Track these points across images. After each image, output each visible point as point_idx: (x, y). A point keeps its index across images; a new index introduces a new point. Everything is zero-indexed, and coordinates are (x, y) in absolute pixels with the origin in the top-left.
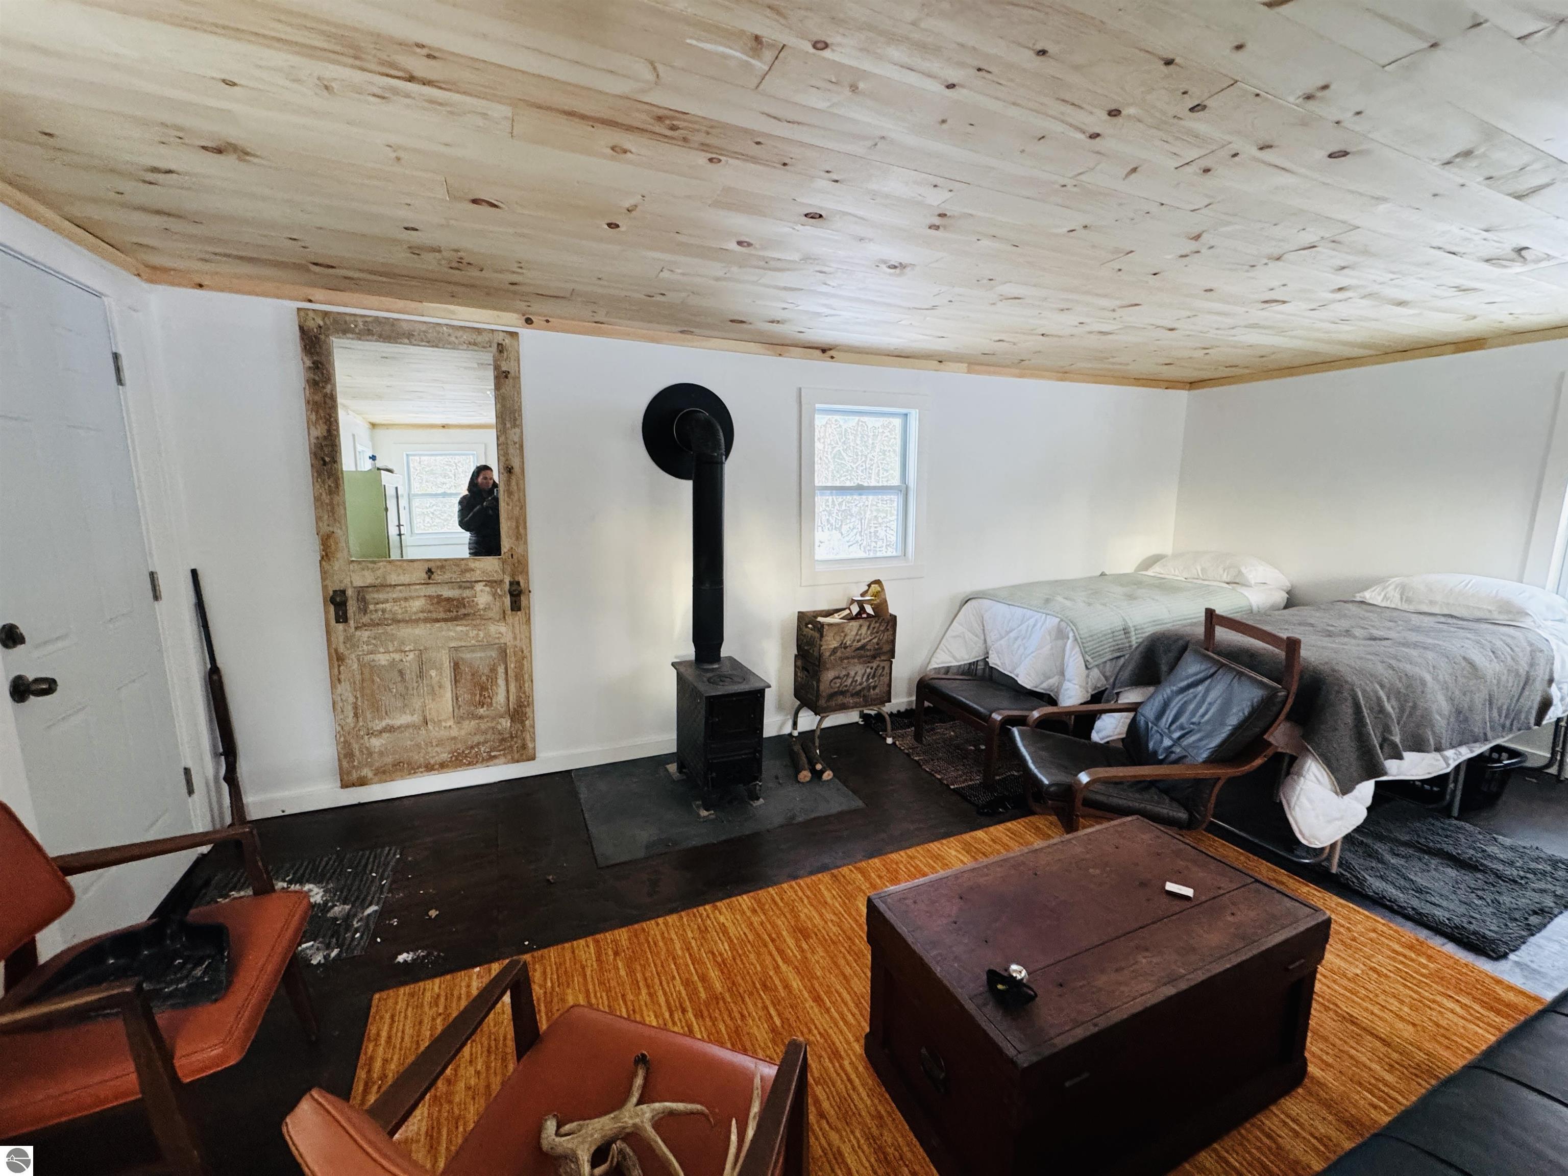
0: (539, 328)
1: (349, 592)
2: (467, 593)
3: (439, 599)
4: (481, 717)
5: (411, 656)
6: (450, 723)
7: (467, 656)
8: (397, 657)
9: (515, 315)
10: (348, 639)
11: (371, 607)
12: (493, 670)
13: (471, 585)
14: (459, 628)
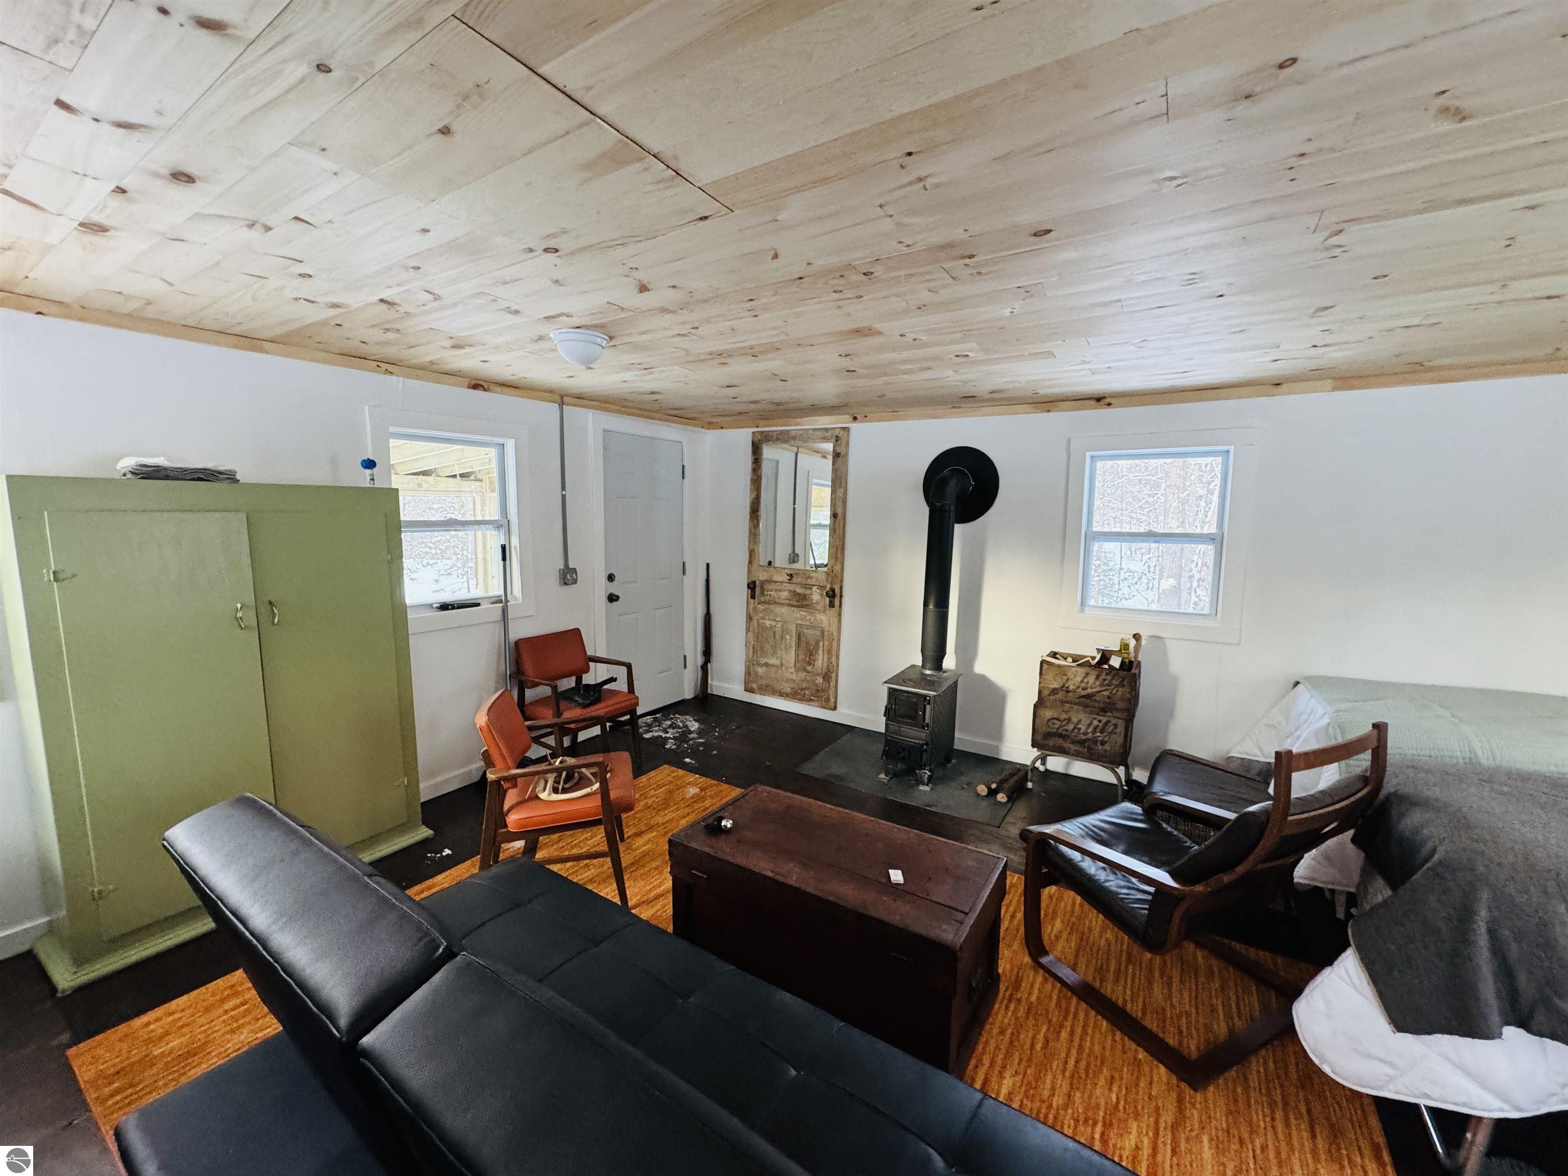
0: (861, 422)
1: (757, 583)
2: (808, 592)
3: (795, 593)
4: (808, 672)
5: (779, 625)
6: (793, 670)
7: (806, 631)
8: (774, 623)
9: (848, 416)
10: (754, 609)
11: (766, 593)
12: (817, 644)
13: (810, 587)
14: (802, 613)
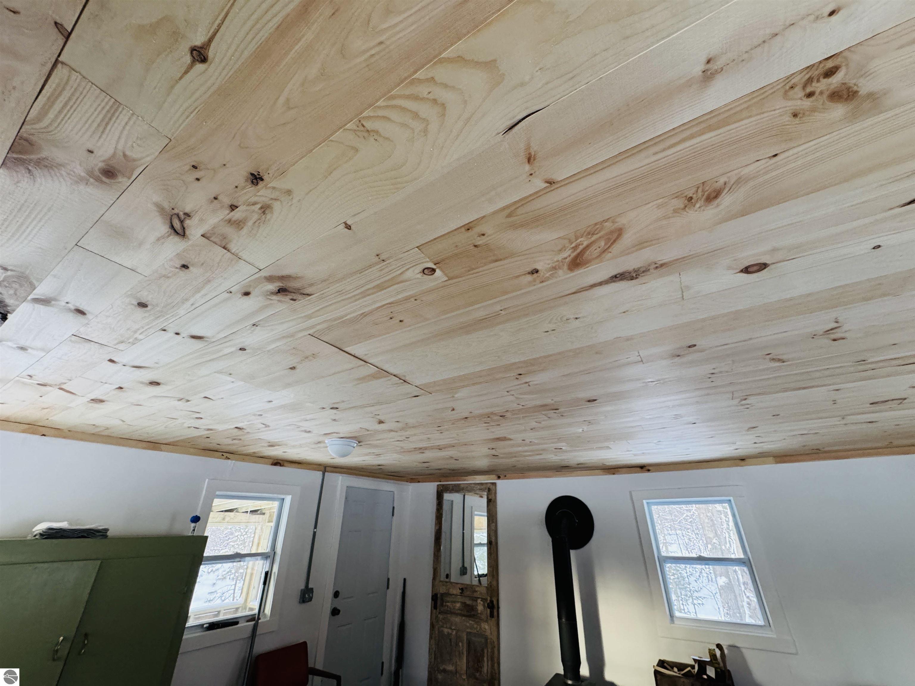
0: (502, 479)
1: (439, 596)
2: (474, 603)
3: (464, 604)
4: (477, 679)
5: (454, 633)
6: (464, 677)
7: (473, 639)
8: (450, 631)
9: (494, 476)
10: (437, 617)
11: (444, 604)
12: (483, 650)
13: (475, 599)
14: (471, 622)
